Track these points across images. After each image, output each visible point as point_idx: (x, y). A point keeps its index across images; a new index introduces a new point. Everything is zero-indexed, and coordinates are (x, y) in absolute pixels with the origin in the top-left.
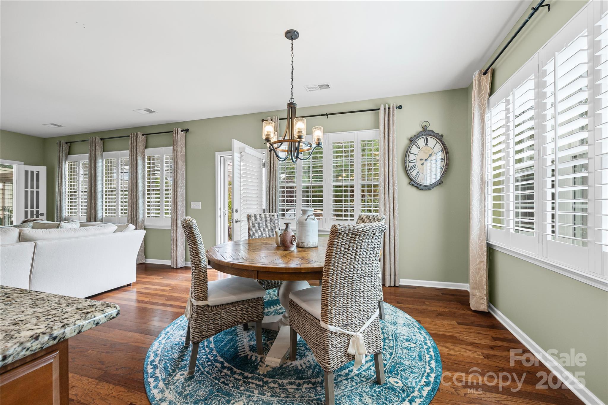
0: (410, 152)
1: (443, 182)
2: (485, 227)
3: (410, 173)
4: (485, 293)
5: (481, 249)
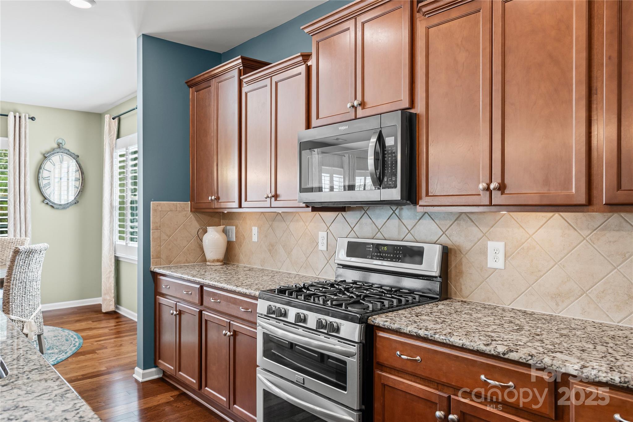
0: (44, 168)
1: (78, 202)
2: (113, 243)
3: (44, 191)
4: (113, 295)
5: (111, 261)
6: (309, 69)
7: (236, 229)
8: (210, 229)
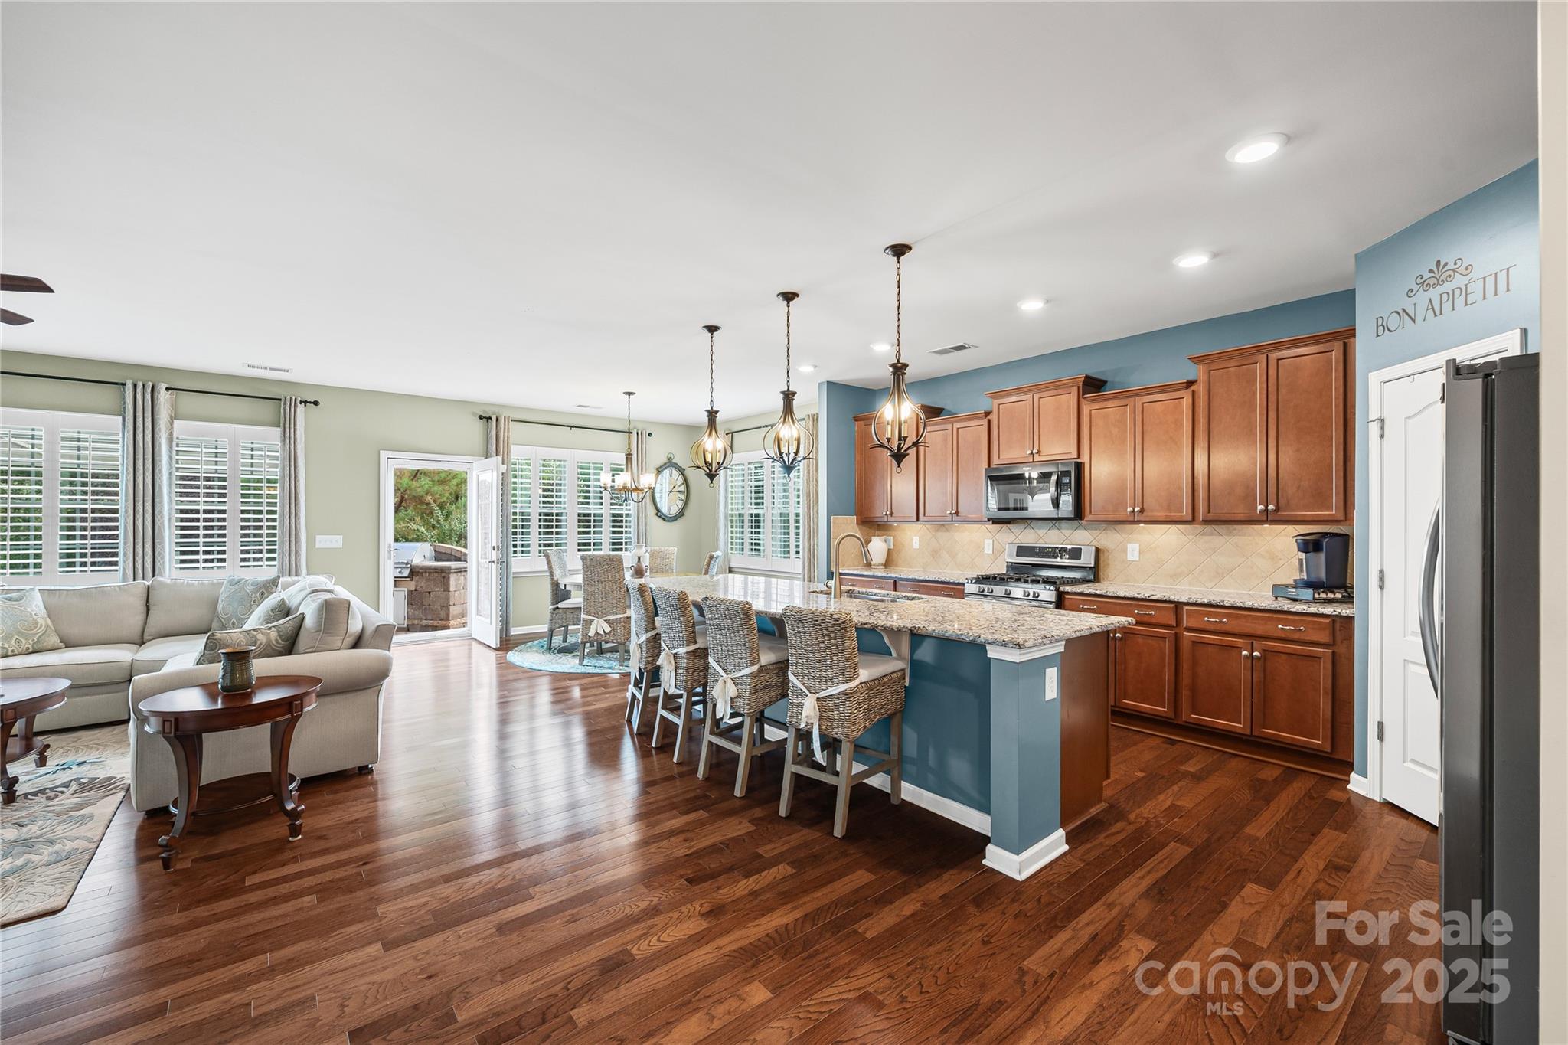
1: (684, 514)
3: (657, 503)
6: (989, 421)
7: (894, 538)
8: (874, 539)
